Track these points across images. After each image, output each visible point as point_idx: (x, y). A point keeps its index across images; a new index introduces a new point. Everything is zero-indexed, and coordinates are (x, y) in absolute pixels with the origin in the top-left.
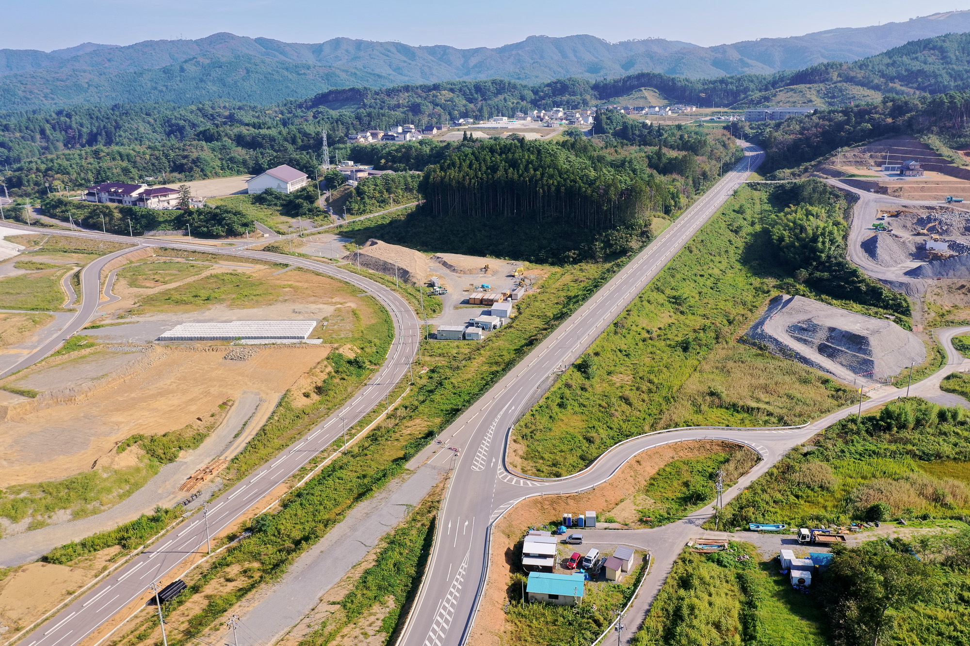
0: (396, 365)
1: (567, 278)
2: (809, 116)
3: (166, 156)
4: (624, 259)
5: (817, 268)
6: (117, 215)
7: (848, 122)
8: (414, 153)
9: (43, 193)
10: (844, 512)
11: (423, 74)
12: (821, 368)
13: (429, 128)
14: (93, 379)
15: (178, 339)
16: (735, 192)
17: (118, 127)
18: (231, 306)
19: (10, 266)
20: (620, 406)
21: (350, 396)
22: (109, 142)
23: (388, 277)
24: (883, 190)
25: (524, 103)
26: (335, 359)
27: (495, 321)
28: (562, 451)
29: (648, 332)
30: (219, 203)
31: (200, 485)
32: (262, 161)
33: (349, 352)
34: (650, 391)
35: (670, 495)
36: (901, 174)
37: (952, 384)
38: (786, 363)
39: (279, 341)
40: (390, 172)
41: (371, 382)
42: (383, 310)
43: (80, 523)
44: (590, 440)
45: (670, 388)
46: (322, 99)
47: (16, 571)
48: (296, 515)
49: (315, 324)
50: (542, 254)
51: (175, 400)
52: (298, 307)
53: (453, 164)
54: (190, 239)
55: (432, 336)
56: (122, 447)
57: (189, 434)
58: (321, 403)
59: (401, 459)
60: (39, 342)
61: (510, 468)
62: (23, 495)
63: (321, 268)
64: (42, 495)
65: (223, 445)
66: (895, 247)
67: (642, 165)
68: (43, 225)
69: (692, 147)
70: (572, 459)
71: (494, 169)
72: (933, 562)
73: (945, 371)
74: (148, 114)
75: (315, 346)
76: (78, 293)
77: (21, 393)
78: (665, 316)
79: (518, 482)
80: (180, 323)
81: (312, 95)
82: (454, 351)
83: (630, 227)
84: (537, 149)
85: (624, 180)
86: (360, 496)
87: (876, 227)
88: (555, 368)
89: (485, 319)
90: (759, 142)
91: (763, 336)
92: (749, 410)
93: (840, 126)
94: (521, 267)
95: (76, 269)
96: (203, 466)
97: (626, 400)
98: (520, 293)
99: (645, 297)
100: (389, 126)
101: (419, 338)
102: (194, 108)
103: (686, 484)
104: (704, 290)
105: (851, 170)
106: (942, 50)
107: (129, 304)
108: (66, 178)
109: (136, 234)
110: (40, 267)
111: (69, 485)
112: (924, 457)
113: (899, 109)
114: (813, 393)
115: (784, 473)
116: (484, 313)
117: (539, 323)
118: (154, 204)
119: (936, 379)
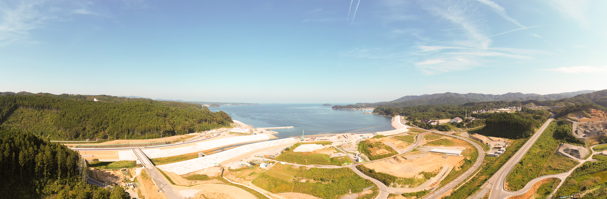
0: (479, 162)
1: (517, 142)
2: (563, 108)
3: (436, 115)
4: (529, 137)
5: (567, 137)
6: (426, 125)
7: (569, 109)
8: (484, 115)
9: (414, 120)
10: (579, 190)
11: (487, 100)
12: (571, 158)
13: (488, 110)
14: (417, 158)
15: (433, 152)
16: (550, 123)
17: (428, 109)
18: (444, 146)
19: (406, 133)
20: (530, 172)
21: (468, 169)
22: (426, 112)
23: (478, 142)
24: (577, 121)
25: (507, 105)
26: (465, 160)
27: (501, 152)
28: (517, 184)
29: (535, 154)
30: (444, 124)
31: (434, 186)
32: (453, 116)
33: (468, 158)
34: (536, 167)
35: (542, 193)
36: (580, 118)
37: (594, 157)
38: (564, 158)
39: (454, 155)
40: (479, 119)
41: (473, 166)
42: (476, 149)
43: (410, 189)
44: (523, 181)
45: (541, 166)
46: (466, 104)
47: (397, 195)
48: (454, 198)
49: (461, 151)
50: (511, 137)
51: (432, 165)
52: (458, 147)
53: (492, 118)
54: (438, 131)
55: (487, 156)
56: (420, 174)
57: (433, 173)
58: (462, 170)
59: (479, 186)
60: (409, 148)
61: (505, 189)
62: (401, 179)
63: (464, 139)
64: (404, 180)
65: (440, 177)
66: (581, 132)
67: (532, 118)
68: (413, 126)
69: (541, 114)
70: (519, 186)
71: (501, 119)
72: (596, 196)
73: (592, 155)
74: (433, 107)
75: (461, 156)
76: (417, 140)
77: (404, 158)
78: (539, 150)
79: (507, 193)
80: (434, 148)
81: (464, 104)
82: (492, 159)
83: (530, 131)
84: (510, 114)
85: (528, 121)
86: (469, 195)
87: (577, 128)
88: (515, 163)
89: (499, 152)
90: (554, 113)
91: (559, 152)
92: (558, 170)
93: (568, 110)
94: (507, 140)
95: (417, 135)
96: (435, 182)
97: (531, 170)
98: (507, 146)
99: (534, 146)
100: (479, 110)
101: (484, 156)
102: (442, 106)
103: (546, 190)
104: (546, 144)
105: (571, 117)
106: (583, 96)
107: (425, 143)
108: (418, 118)
109: (428, 129)
110: (411, 134)
111: (409, 180)
112: (592, 173)
113: (578, 106)
114: (569, 164)
115: (566, 183)
116: (499, 150)
117: (511, 153)
118: (432, 124)
119: (591, 157)
